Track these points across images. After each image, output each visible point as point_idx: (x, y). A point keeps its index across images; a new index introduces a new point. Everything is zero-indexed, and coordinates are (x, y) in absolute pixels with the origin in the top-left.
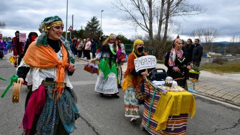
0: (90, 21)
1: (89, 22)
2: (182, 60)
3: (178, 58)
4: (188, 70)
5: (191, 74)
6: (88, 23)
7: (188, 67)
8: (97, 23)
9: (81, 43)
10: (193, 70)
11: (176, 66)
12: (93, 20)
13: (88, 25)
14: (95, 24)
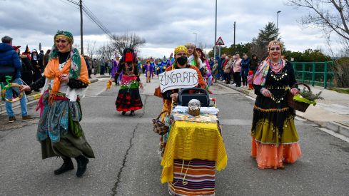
0: (264, 30)
1: (262, 31)
2: (279, 76)
3: (274, 73)
4: (292, 95)
5: (297, 102)
6: (260, 32)
7: (293, 90)
8: (275, 31)
9: (230, 62)
10: (301, 97)
11: (266, 86)
12: (270, 27)
13: (261, 36)
14: (272, 33)
